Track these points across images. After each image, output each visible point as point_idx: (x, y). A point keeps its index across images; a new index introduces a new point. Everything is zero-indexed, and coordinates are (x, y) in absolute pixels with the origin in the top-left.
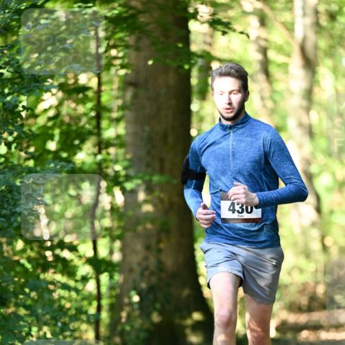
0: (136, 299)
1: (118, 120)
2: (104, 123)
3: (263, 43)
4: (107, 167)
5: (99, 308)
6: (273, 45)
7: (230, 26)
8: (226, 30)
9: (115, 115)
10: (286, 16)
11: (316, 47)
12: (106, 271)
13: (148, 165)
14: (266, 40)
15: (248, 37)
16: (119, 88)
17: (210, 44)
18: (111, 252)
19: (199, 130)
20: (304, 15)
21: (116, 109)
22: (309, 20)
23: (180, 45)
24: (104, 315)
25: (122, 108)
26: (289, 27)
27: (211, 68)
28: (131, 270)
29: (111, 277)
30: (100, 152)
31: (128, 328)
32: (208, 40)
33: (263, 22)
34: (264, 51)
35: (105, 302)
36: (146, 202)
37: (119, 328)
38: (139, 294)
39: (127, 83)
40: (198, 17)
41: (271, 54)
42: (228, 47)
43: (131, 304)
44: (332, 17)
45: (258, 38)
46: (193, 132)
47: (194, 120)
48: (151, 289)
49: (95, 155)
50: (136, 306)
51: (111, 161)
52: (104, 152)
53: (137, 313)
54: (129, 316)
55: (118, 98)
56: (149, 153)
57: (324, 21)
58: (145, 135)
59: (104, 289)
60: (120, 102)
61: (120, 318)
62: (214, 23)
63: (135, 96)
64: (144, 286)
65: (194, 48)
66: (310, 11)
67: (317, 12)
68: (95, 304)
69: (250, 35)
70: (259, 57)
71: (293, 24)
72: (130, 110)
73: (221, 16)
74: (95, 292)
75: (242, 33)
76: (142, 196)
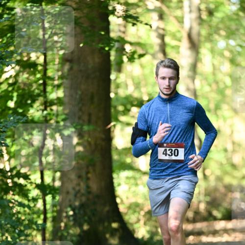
0: (71, 213)
1: (58, 86)
2: (49, 89)
3: (161, 32)
4: (51, 119)
5: (45, 220)
6: (169, 32)
7: (138, 19)
8: (135, 22)
9: (56, 82)
10: (178, 13)
11: (199, 34)
12: (50, 193)
13: (79, 118)
14: (163, 29)
15: (151, 27)
16: (59, 64)
17: (124, 32)
18: (54, 180)
19: (116, 94)
20: (191, 11)
21: (57, 78)
22: (194, 15)
23: (103, 33)
24: (49, 225)
25: (61, 77)
26: (180, 20)
27: (124, 49)
28: (68, 193)
29: (54, 198)
30: (45, 109)
31: (65, 234)
32: (122, 29)
33: (161, 17)
34: (162, 37)
35: (49, 215)
36: (78, 144)
37: (59, 234)
38: (73, 210)
39: (65, 60)
40: (116, 13)
41: (167, 39)
42: (137, 34)
43: (68, 217)
44: (211, 13)
45: (158, 28)
46: (112, 95)
47: (113, 87)
48: (82, 206)
49: (43, 111)
50: (71, 218)
51: (54, 115)
52: (48, 109)
53: (71, 223)
54: (66, 225)
55: (58, 70)
56: (80, 110)
57: (204, 16)
58: (78, 97)
59: (48, 207)
60: (60, 73)
61: (61, 227)
62: (127, 17)
63: (71, 69)
64: (77, 204)
65: (112, 35)
66: (194, 9)
67: (199, 10)
68: (42, 217)
69: (152, 26)
70: (158, 41)
71: (183, 18)
72: (67, 79)
73: (132, 12)
74: (42, 208)
75: (146, 24)
76: (75, 140)
